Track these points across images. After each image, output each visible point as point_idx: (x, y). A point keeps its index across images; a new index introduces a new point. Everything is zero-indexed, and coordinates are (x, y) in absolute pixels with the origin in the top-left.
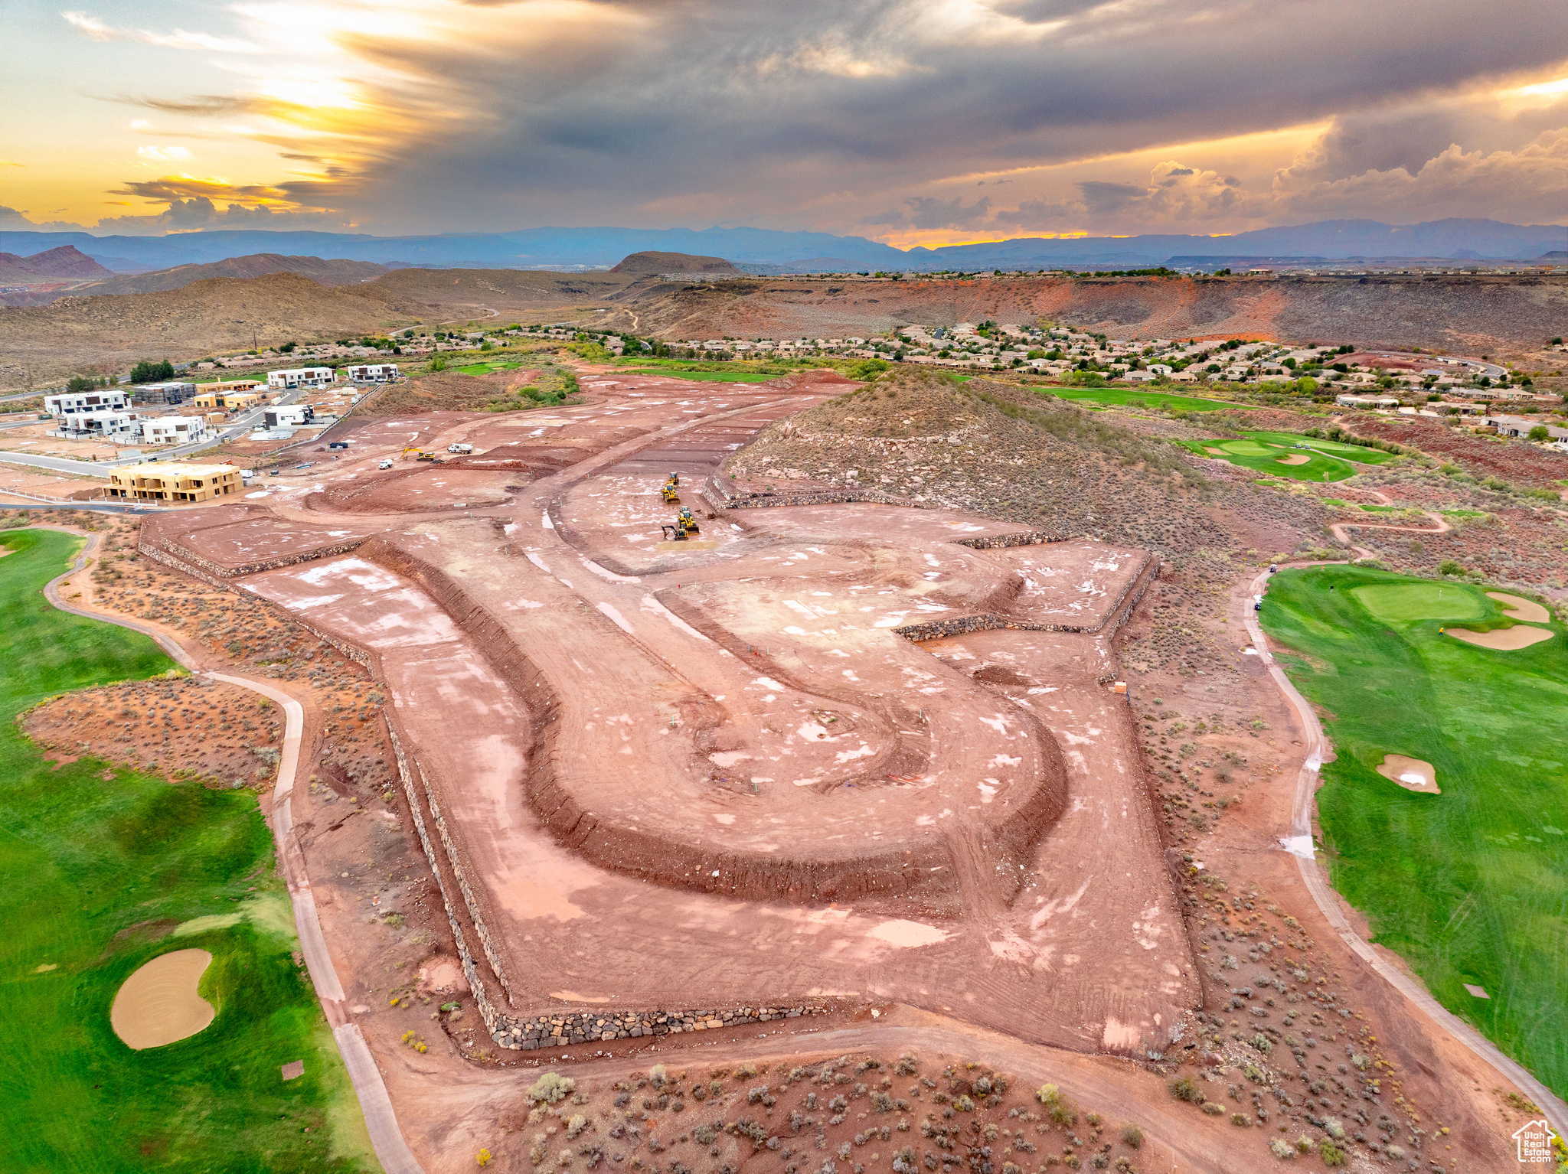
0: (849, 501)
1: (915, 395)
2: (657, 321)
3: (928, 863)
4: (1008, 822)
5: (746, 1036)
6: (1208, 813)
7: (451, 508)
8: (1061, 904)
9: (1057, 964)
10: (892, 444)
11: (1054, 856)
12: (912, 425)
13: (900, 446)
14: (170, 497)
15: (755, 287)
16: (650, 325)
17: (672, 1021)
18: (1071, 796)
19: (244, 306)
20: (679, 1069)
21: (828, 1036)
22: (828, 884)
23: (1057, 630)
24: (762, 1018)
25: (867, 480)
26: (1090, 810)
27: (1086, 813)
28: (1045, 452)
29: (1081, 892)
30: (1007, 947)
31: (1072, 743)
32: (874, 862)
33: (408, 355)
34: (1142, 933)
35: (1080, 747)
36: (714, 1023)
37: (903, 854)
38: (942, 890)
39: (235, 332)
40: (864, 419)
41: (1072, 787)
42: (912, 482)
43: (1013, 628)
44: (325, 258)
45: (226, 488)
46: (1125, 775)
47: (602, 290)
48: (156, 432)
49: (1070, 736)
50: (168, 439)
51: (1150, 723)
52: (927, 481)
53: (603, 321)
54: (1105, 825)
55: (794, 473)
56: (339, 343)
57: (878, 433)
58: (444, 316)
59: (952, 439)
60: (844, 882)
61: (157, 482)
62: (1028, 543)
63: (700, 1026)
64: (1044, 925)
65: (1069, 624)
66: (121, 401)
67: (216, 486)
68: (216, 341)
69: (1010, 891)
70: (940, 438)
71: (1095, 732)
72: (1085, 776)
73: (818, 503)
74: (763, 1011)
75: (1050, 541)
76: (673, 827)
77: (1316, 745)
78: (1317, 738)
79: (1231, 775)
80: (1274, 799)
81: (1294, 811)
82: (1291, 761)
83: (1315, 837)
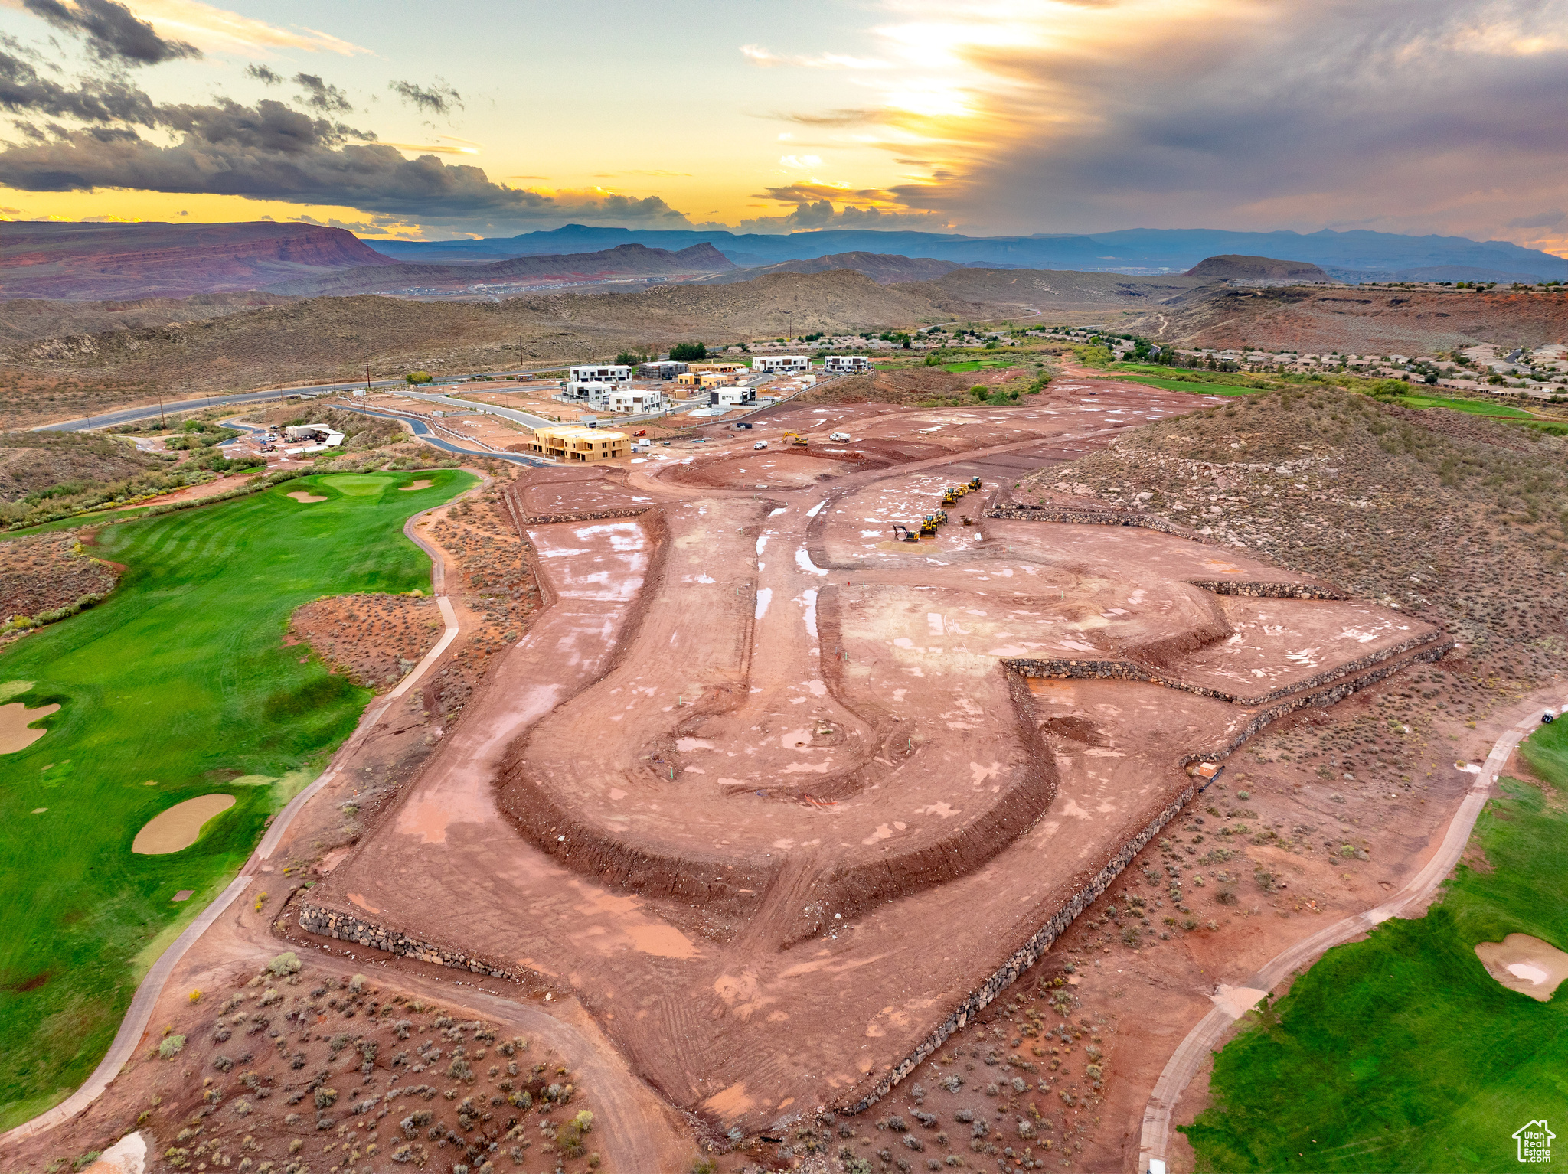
0: (1126, 524)
1: (1261, 416)
2: (1185, 328)
3: (742, 884)
4: (863, 868)
5: (450, 979)
6: (1161, 930)
7: (754, 489)
8: (838, 963)
9: (758, 1015)
10: (1206, 467)
12: (1239, 450)
13: (1213, 472)
14: (569, 456)
15: (1306, 295)
16: (1176, 331)
17: (407, 946)
19: (796, 298)
20: (377, 984)
21: (498, 1001)
22: (638, 876)
23: (1206, 694)
24: (473, 969)
25: (1157, 503)
26: (994, 884)
27: (983, 886)
28: (1406, 497)
29: (872, 959)
30: (733, 984)
31: (1065, 813)
32: (696, 868)
33: (917, 349)
34: (884, 1019)
36: (438, 960)
37: (724, 867)
38: (734, 913)
39: (779, 321)
40: (1188, 439)
41: (1003, 857)
42: (1209, 512)
43: (1157, 684)
44: (911, 257)
45: (614, 453)
46: (1081, 861)
47: (1164, 294)
48: (619, 401)
50: (627, 409)
51: (1207, 817)
52: (1227, 512)
53: (1131, 325)
54: (989, 903)
55: (1081, 489)
56: (862, 336)
57: (1196, 454)
58: (983, 314)
59: (1280, 470)
60: (655, 877)
61: (562, 443)
62: (1291, 596)
63: (426, 958)
64: (795, 977)
65: (1221, 690)
66: (624, 375)
67: (605, 450)
68: (761, 328)
69: (798, 934)
70: (1266, 467)
71: (1106, 808)
72: (1034, 849)
73: (1090, 523)
74: (473, 962)
75: (1322, 597)
76: (569, 788)
77: (1413, 894)
78: (1424, 886)
79: (1240, 898)
80: (1267, 938)
81: (1278, 958)
82: (1352, 903)
83: (1271, 995)
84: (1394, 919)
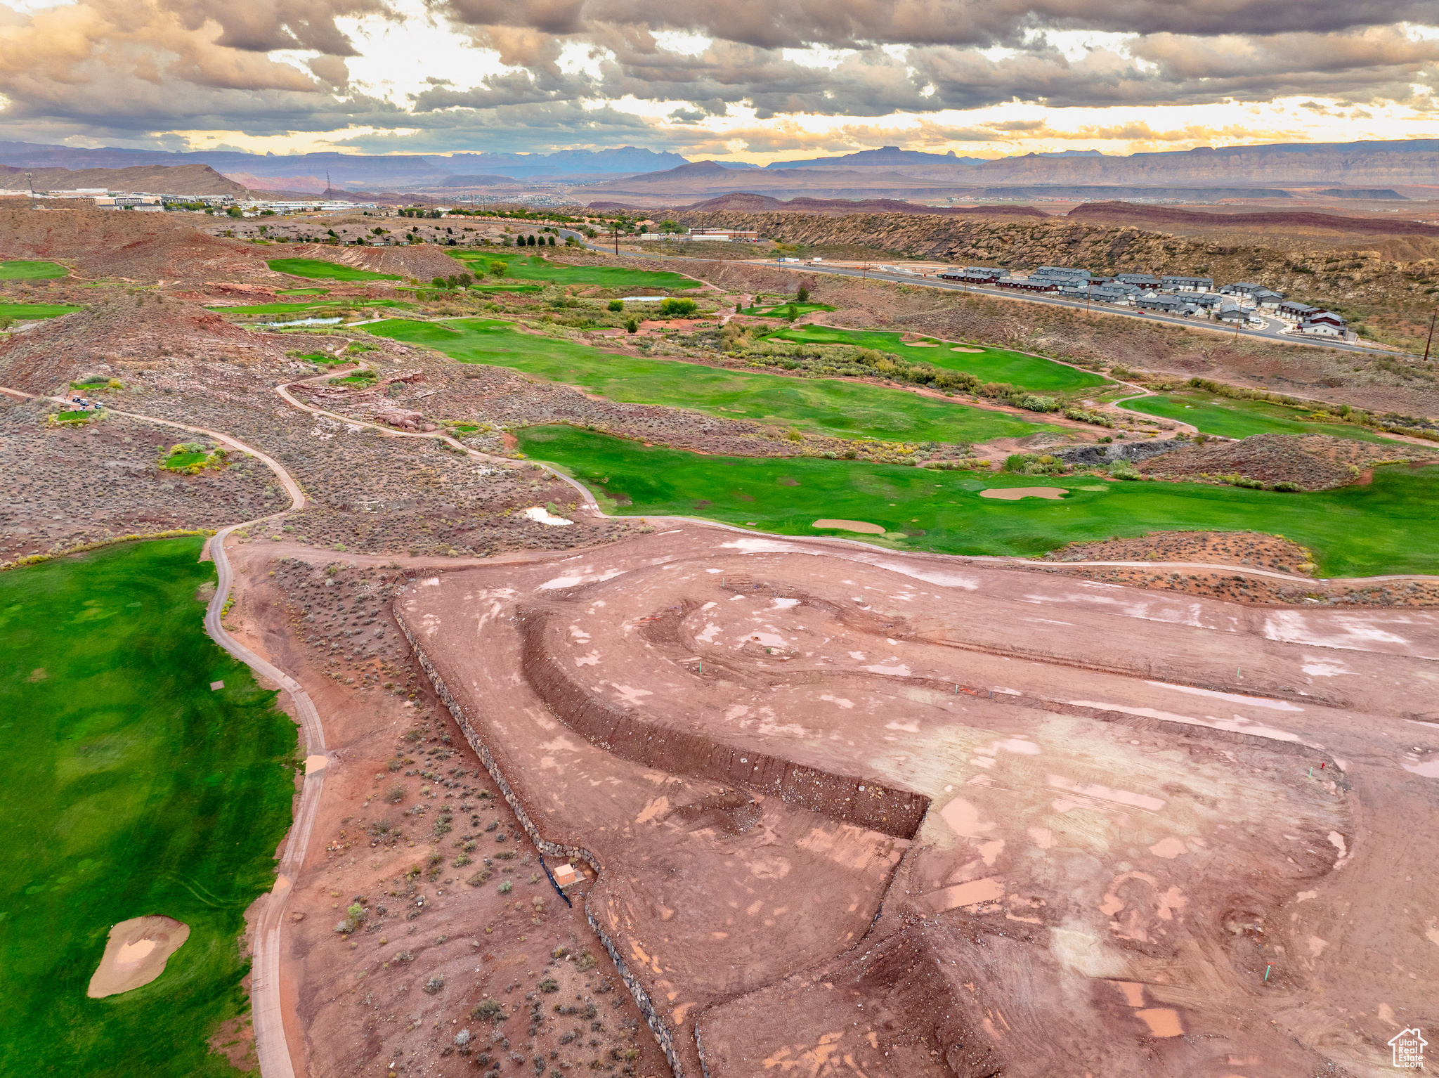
6: (408, 757)
8: (489, 617)
9: (475, 594)
11: (509, 638)
18: (525, 683)
26: (504, 678)
27: (506, 674)
29: (480, 626)
30: (507, 592)
31: (561, 738)
34: (434, 619)
35: (551, 737)
41: (529, 691)
49: (569, 745)
51: (502, 850)
54: (485, 670)
64: (492, 606)
71: (547, 762)
72: (526, 706)
77: (270, 926)
78: (264, 943)
79: (387, 806)
80: (340, 799)
81: (319, 793)
82: (312, 880)
83: (303, 774)
84: (269, 891)
